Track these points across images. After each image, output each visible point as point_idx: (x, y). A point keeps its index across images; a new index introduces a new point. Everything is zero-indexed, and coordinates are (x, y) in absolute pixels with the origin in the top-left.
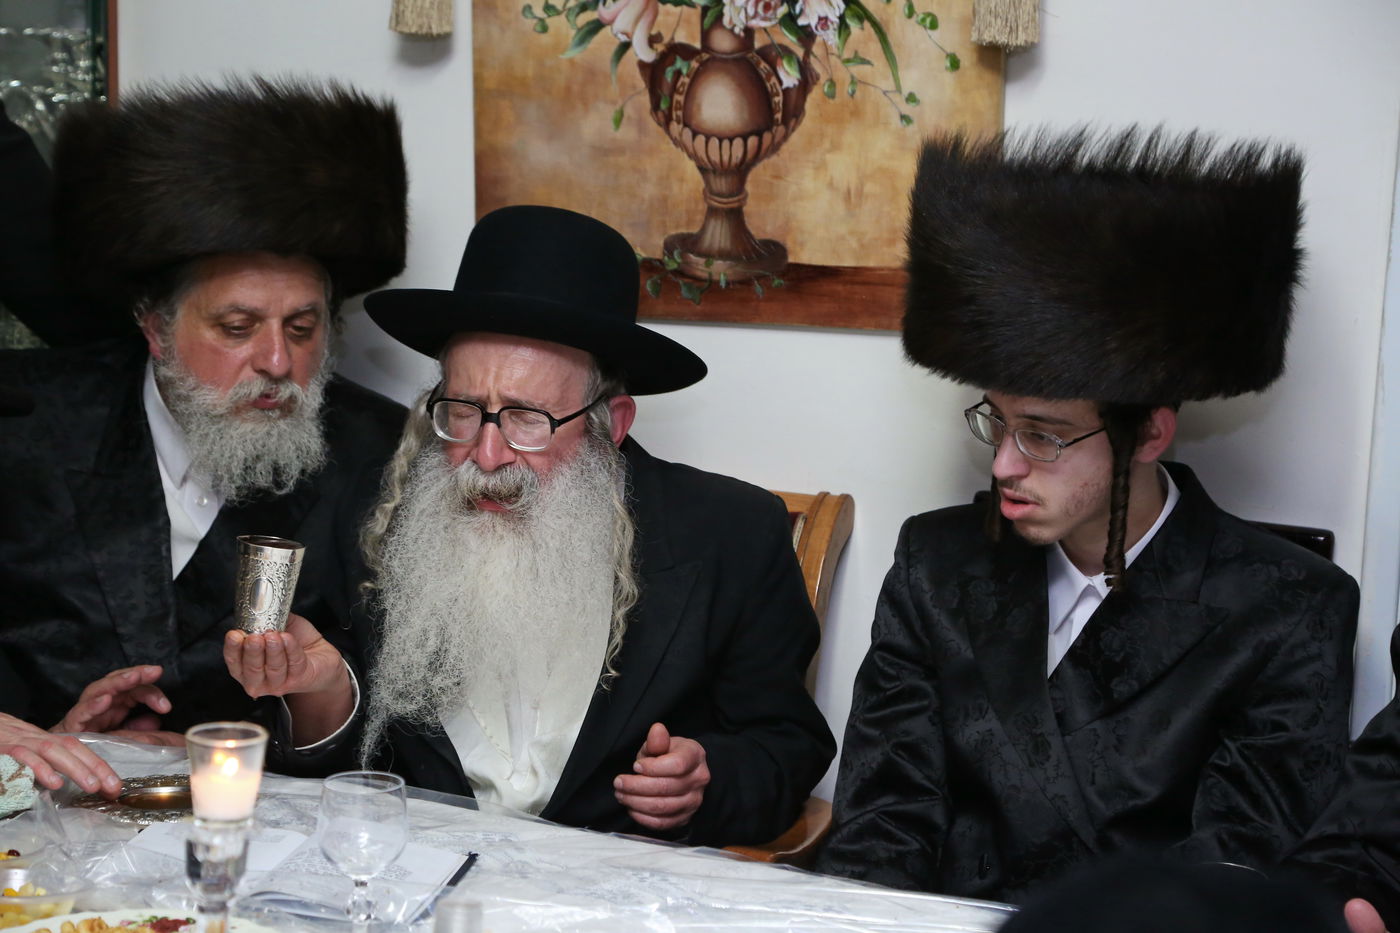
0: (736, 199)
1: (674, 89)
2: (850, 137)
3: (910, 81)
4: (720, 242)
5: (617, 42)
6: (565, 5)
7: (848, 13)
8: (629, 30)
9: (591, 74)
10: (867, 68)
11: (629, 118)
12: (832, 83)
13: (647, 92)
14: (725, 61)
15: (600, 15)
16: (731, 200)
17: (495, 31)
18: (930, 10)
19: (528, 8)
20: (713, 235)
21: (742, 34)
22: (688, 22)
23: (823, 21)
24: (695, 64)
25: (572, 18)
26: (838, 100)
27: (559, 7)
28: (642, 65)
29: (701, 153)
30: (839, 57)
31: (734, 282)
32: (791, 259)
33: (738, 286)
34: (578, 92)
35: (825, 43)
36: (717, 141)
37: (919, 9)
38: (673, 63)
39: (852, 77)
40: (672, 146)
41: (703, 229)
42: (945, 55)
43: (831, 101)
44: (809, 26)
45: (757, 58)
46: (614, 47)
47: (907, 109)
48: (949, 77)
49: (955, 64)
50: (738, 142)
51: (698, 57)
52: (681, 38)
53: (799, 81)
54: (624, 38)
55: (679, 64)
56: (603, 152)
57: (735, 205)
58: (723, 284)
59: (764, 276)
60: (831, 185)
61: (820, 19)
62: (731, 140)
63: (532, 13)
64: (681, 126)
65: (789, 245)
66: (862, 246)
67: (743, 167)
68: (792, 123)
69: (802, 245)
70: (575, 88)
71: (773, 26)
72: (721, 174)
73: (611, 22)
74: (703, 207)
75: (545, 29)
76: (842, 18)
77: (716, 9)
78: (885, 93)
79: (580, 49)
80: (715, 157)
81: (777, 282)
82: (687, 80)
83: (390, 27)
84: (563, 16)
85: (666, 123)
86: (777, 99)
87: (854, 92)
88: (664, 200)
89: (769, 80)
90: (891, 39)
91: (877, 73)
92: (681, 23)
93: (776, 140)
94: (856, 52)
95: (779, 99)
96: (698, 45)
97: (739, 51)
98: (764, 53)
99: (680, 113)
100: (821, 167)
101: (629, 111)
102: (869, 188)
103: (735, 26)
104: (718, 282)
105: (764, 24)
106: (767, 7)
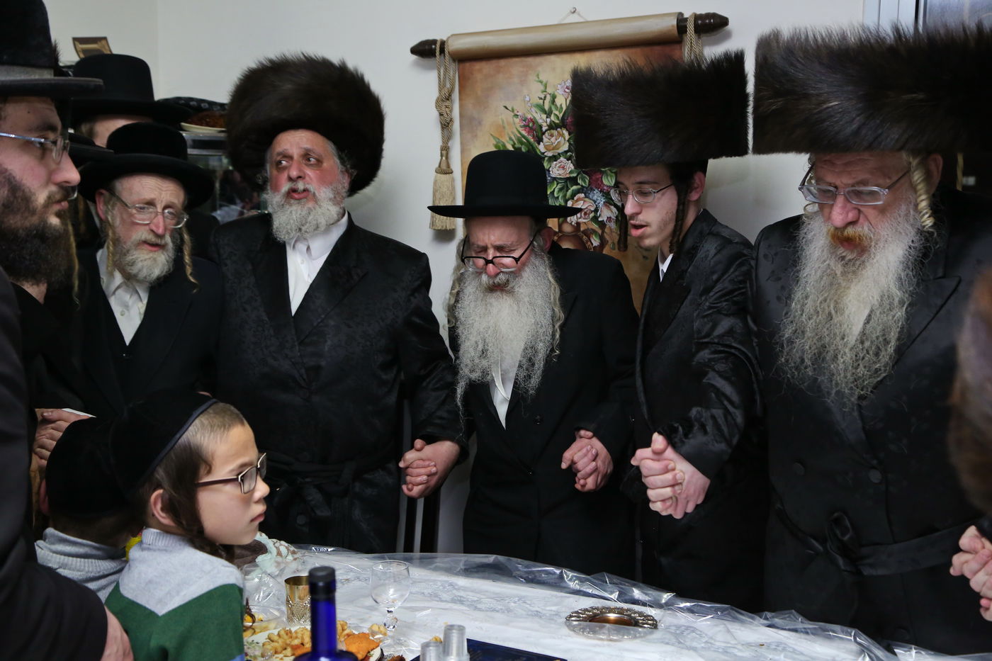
12: (614, 244)
14: (569, 236)
21: (576, 225)
23: (609, 219)
26: (616, 250)
30: (616, 233)
35: (610, 227)
43: (614, 251)
44: (603, 221)
45: (582, 234)
51: (558, 235)
53: (600, 243)
71: (588, 221)
76: (617, 217)
83: (430, 228)
89: (588, 243)
96: (557, 230)
97: (574, 232)
98: (585, 232)
103: (573, 221)
105: (584, 221)
106: (585, 214)
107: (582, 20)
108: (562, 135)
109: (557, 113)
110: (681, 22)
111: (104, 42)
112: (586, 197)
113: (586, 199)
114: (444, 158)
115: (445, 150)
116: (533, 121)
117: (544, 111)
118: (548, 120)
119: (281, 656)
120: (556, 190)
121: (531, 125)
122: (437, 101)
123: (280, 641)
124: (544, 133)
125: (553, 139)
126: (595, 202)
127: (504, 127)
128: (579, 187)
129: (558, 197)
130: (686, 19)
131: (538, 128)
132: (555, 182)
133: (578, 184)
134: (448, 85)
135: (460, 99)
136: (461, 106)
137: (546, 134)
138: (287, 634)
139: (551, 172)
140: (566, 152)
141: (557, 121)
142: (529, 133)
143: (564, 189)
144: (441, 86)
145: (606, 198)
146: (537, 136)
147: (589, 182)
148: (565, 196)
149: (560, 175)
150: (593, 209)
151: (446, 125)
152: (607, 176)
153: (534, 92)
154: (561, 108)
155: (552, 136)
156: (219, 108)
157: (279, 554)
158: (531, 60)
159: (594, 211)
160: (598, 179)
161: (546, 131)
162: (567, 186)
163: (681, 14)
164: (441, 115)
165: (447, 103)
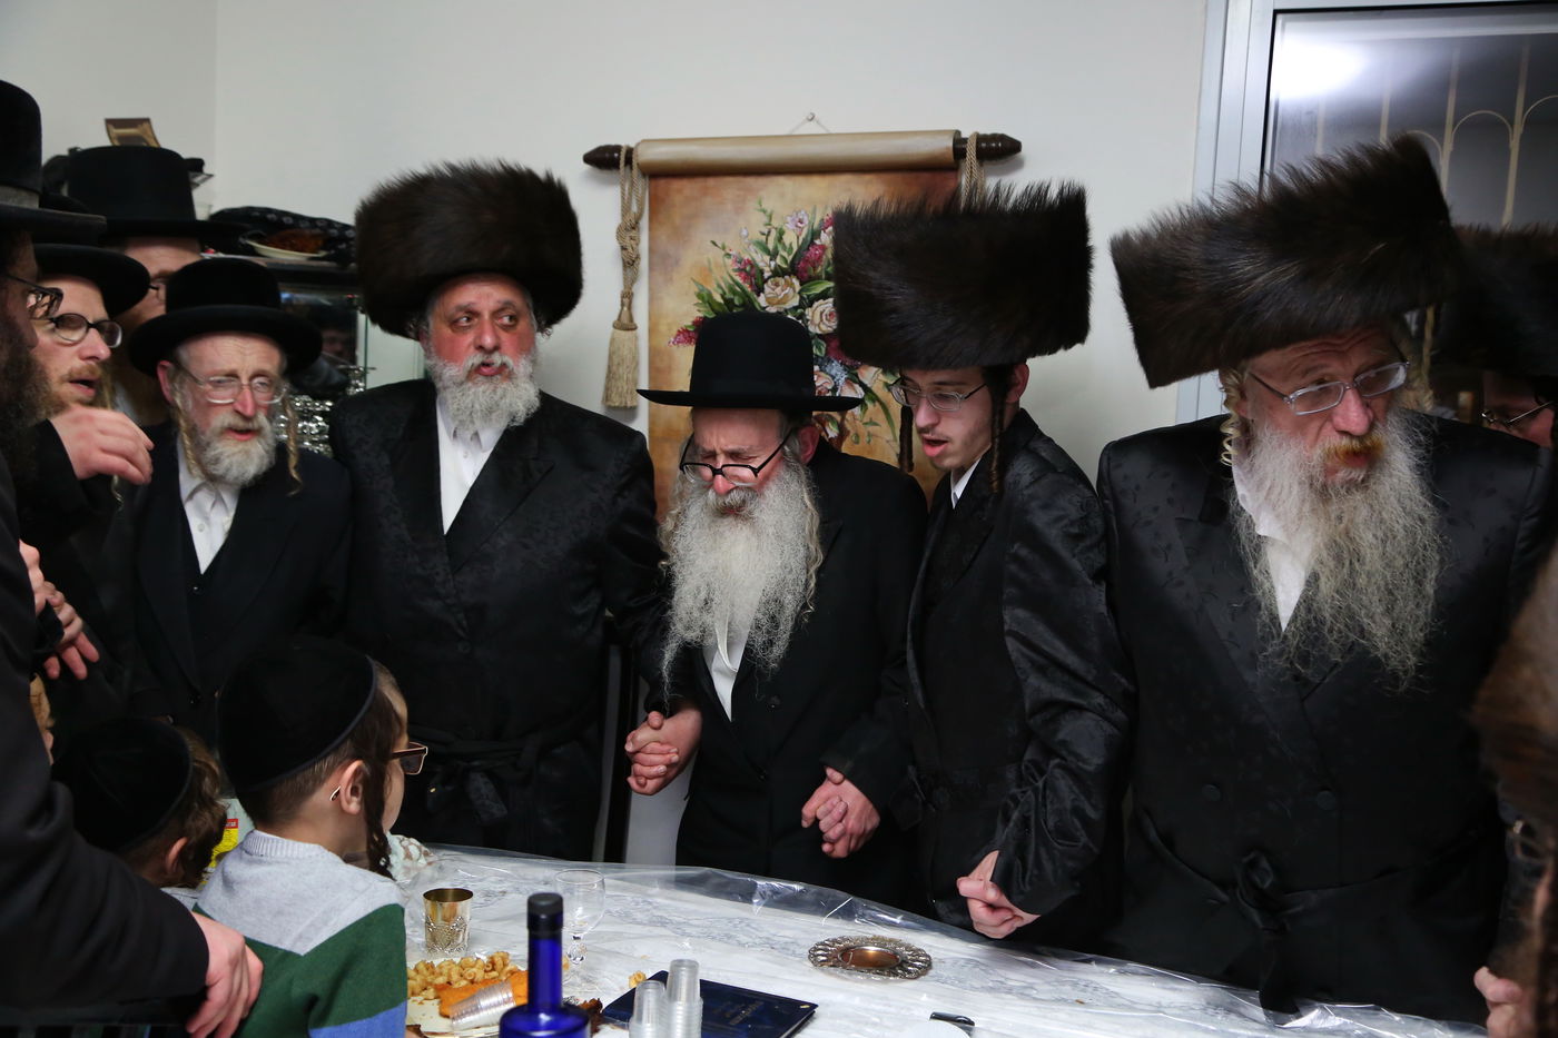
10: (878, 426)
30: (861, 422)
53: (839, 433)
78: (888, 442)
87: (870, 439)
91: (882, 430)
94: (870, 418)
107: (822, 131)
108: (792, 285)
109: (785, 254)
110: (959, 144)
111: (146, 125)
113: (822, 374)
114: (625, 309)
115: (627, 297)
116: (752, 264)
117: (767, 251)
118: (773, 264)
119: (419, 998)
121: (748, 268)
122: (619, 230)
123: (419, 978)
124: (766, 281)
125: (778, 290)
126: (833, 378)
127: (710, 270)
130: (965, 141)
131: (758, 275)
134: (635, 208)
135: (650, 229)
136: (652, 239)
137: (769, 282)
138: (427, 969)
140: (796, 308)
141: (784, 266)
142: (745, 279)
144: (625, 209)
145: (849, 373)
146: (756, 284)
147: (826, 350)
150: (830, 387)
151: (630, 263)
153: (754, 225)
154: (791, 248)
155: (777, 285)
156: (307, 224)
157: (408, 856)
158: (751, 181)
161: (769, 278)
163: (958, 133)
164: (624, 248)
165: (633, 233)
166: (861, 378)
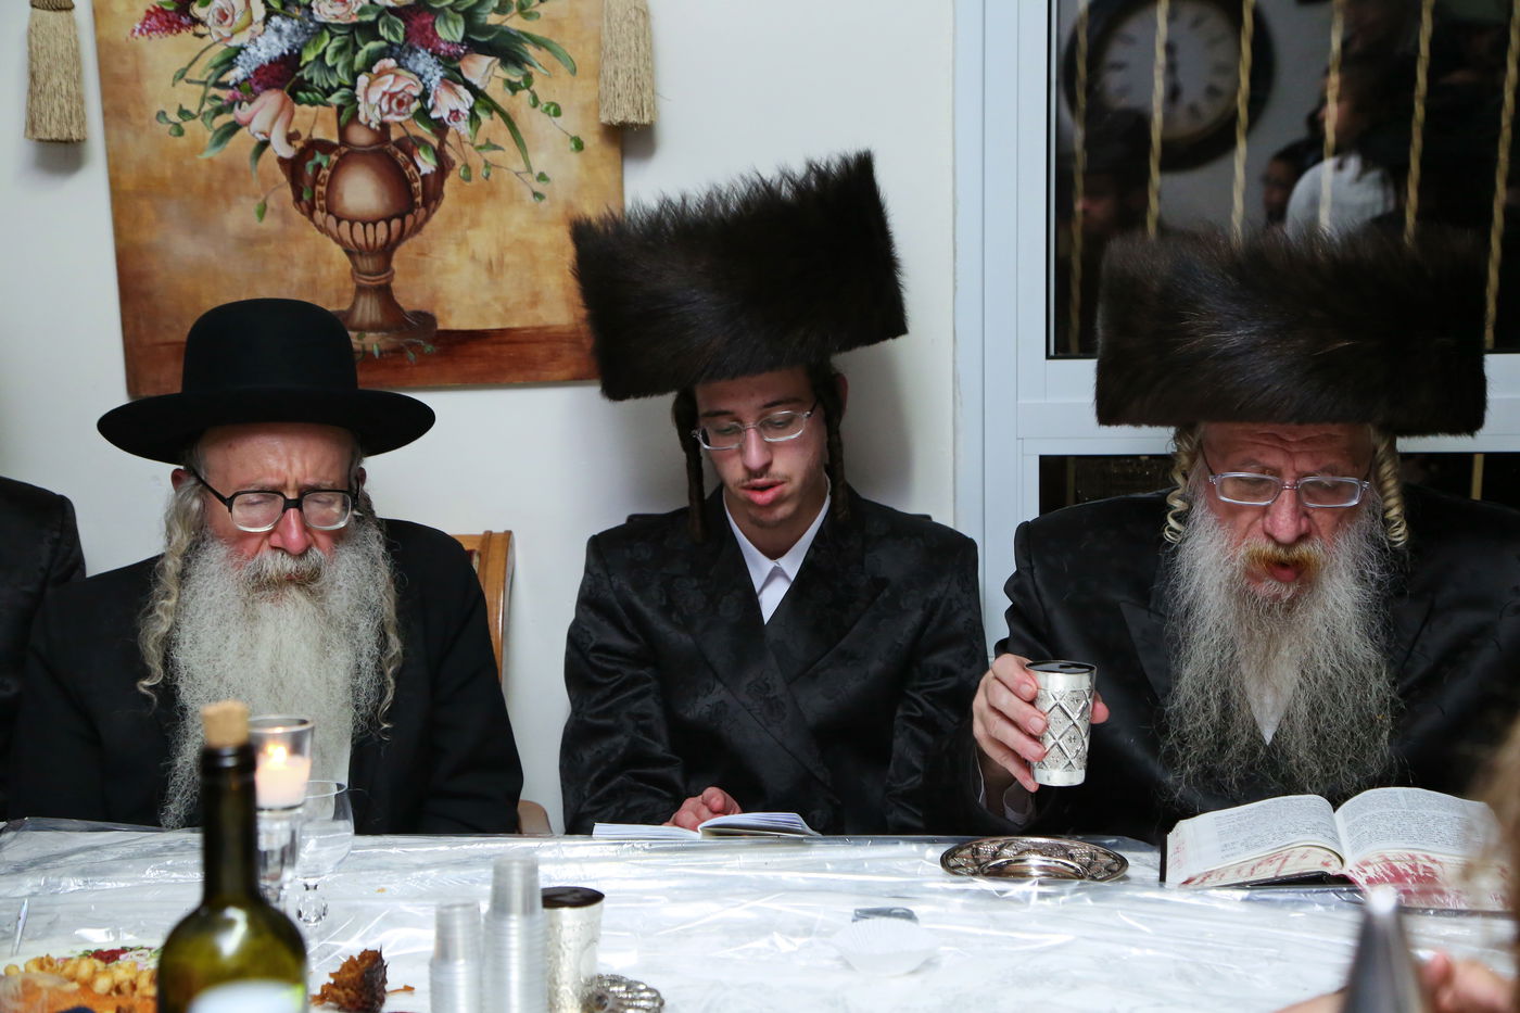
0: (383, 276)
1: (315, 182)
2: (488, 214)
3: (540, 162)
4: (371, 316)
5: (256, 141)
6: (200, 110)
7: (478, 105)
8: (267, 130)
9: (231, 171)
10: (500, 152)
11: (273, 210)
12: (467, 168)
13: (289, 185)
14: (364, 153)
15: (236, 117)
16: (378, 277)
17: (129, 136)
18: (552, 100)
19: (163, 114)
20: (363, 310)
21: (378, 128)
22: (324, 119)
23: (455, 114)
24: (334, 158)
25: (208, 121)
26: (474, 182)
27: (195, 112)
28: (282, 161)
29: (347, 237)
30: (472, 145)
31: (386, 351)
32: (440, 327)
33: (390, 354)
34: (219, 189)
35: (458, 133)
36: (362, 227)
37: (543, 99)
38: (313, 157)
39: (486, 161)
40: (318, 233)
41: (354, 306)
42: (569, 138)
43: (468, 184)
44: (442, 118)
45: (393, 148)
46: (253, 146)
47: (538, 187)
48: (575, 158)
49: (579, 145)
50: (382, 226)
51: (337, 151)
52: (319, 134)
53: (437, 168)
54: (262, 137)
55: (319, 158)
56: (249, 242)
57: (383, 282)
58: (376, 354)
59: (415, 344)
60: (473, 258)
61: (451, 112)
62: (375, 224)
63: (167, 119)
64: (325, 214)
65: (438, 313)
66: (507, 310)
67: (388, 247)
68: (433, 205)
69: (450, 313)
70: (216, 185)
71: (408, 120)
72: (366, 256)
73: (248, 123)
74: (352, 286)
75: (181, 132)
76: (472, 110)
77: (352, 107)
78: (517, 174)
79: (218, 149)
80: (360, 239)
81: (429, 348)
82: (328, 172)
83: (25, 136)
84: (199, 120)
85: (310, 212)
86: (416, 185)
87: (488, 174)
88: (313, 282)
89: (407, 168)
90: (519, 127)
91: (509, 157)
92: (318, 121)
93: (419, 220)
94: (488, 140)
95: (418, 185)
96: (336, 140)
97: (377, 143)
98: (400, 144)
99: (323, 202)
100: (462, 243)
101: (271, 203)
102: (509, 258)
103: (370, 121)
104: (371, 354)
105: (398, 119)
106: (400, 103)
112: (400, 66)
113: (402, 72)
120: (330, 52)
126: (421, 77)
128: (383, 44)
129: (334, 68)
132: (327, 34)
133: (379, 38)
139: (315, 12)
143: (348, 48)
145: (446, 67)
147: (406, 33)
148: (350, 64)
149: (337, 17)
150: (416, 93)
152: (446, 19)
159: (419, 97)
160: (425, 27)
162: (355, 44)
166: (466, 75)
